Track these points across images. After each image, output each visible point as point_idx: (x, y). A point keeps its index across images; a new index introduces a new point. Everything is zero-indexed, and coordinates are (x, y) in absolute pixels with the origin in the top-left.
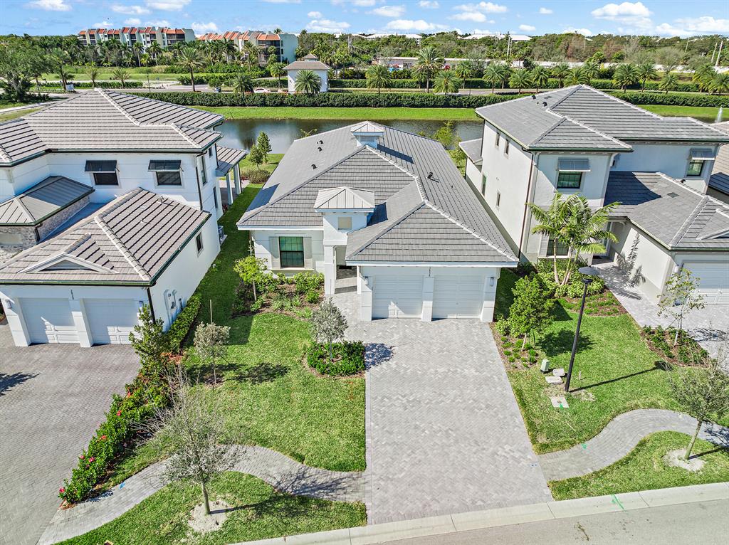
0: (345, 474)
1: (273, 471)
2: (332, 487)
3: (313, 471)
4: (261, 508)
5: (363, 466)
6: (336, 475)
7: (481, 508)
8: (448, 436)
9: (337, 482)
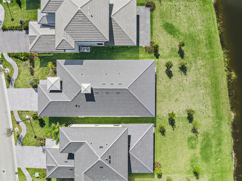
0: (14, 86)
1: (14, 77)
2: (12, 84)
3: (14, 82)
4: (8, 76)
5: (15, 88)
6: (13, 85)
7: (9, 102)
8: (20, 99)
9: (12, 85)
